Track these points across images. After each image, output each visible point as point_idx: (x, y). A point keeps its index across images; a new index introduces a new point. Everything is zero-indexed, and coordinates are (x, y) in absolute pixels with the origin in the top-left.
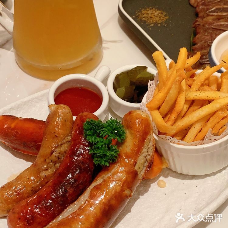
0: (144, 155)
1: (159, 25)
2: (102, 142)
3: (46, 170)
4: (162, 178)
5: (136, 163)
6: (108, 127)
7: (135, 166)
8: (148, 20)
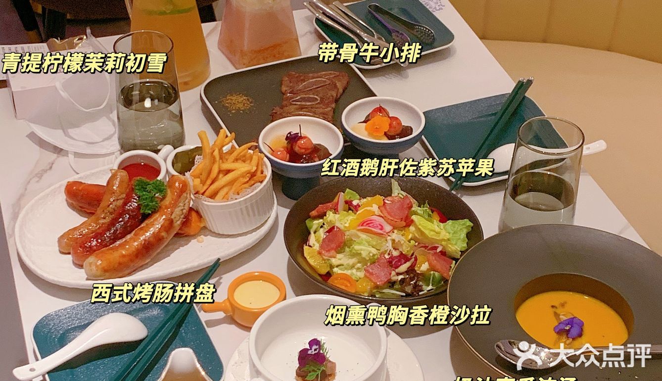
0: (180, 208)
1: (241, 112)
2: (147, 195)
3: (104, 218)
4: (202, 236)
5: (172, 213)
6: (153, 185)
7: (171, 215)
8: (231, 106)
